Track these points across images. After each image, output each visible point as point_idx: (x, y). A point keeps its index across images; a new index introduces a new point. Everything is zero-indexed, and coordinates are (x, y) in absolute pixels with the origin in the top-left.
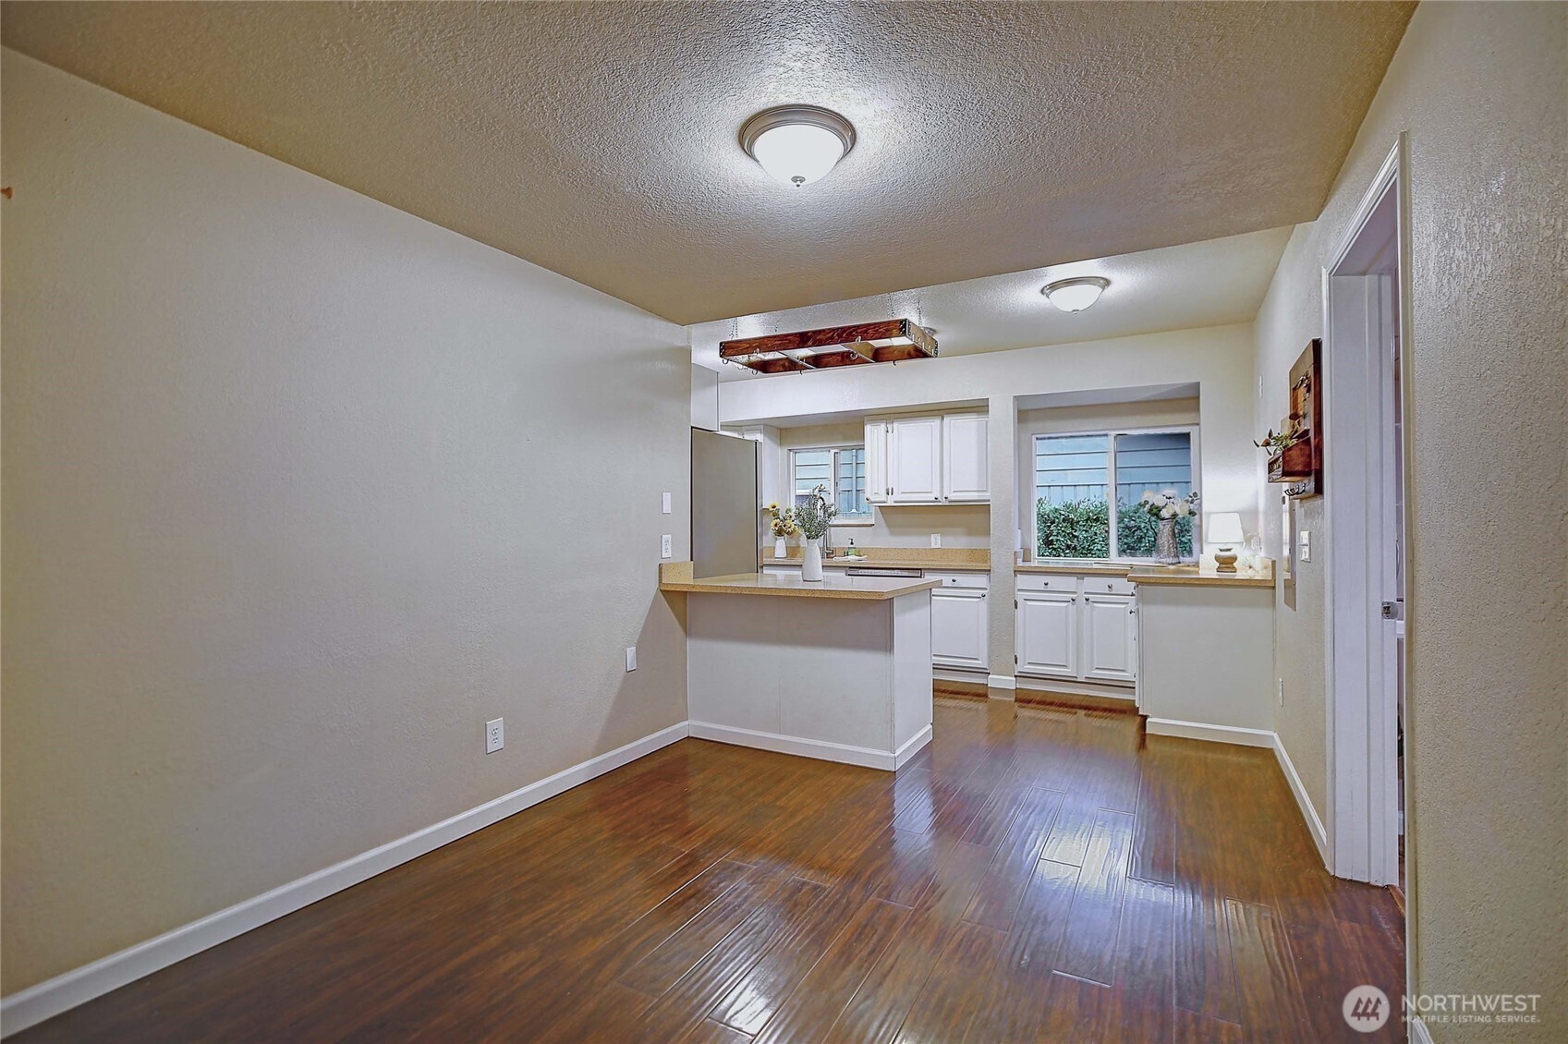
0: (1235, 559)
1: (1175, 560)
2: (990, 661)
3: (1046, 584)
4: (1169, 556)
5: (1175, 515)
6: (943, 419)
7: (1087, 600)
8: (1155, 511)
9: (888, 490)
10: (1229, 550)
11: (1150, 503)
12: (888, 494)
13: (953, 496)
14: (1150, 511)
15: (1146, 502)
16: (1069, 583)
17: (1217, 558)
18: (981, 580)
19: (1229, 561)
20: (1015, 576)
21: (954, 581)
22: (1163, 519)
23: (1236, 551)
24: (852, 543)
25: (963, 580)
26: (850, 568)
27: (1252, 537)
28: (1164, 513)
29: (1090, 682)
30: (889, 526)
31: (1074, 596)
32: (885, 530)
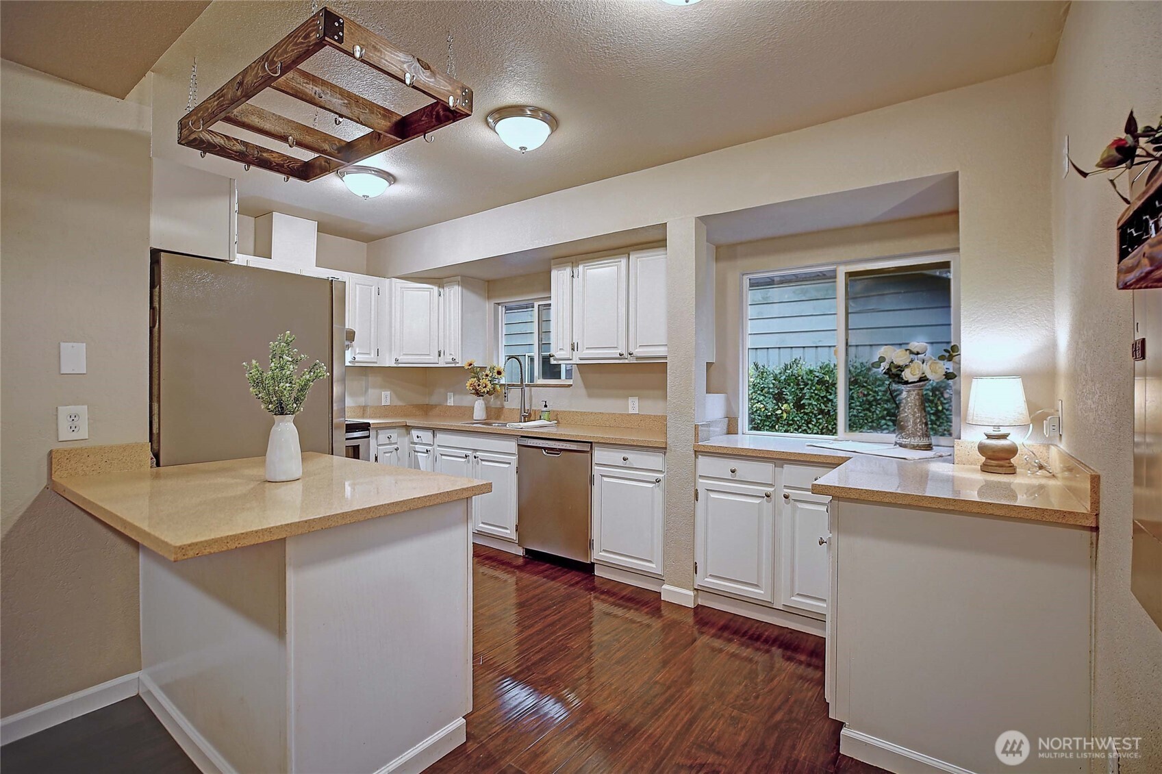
0: (1013, 451)
1: (924, 441)
2: (664, 566)
3: (733, 471)
4: (914, 435)
5: (923, 379)
6: (629, 255)
7: (786, 497)
8: (894, 370)
9: (573, 345)
10: (1004, 437)
11: (888, 360)
12: (573, 349)
13: (639, 352)
14: (889, 372)
15: (882, 359)
16: (764, 471)
17: (982, 449)
18: (655, 461)
19: (1003, 455)
20: (696, 457)
21: (625, 459)
22: (907, 383)
23: (1016, 438)
24: (546, 406)
25: (635, 458)
26: (522, 437)
27: (1043, 417)
28: (907, 375)
29: (789, 612)
30: (587, 386)
31: (769, 490)
32: (583, 391)
